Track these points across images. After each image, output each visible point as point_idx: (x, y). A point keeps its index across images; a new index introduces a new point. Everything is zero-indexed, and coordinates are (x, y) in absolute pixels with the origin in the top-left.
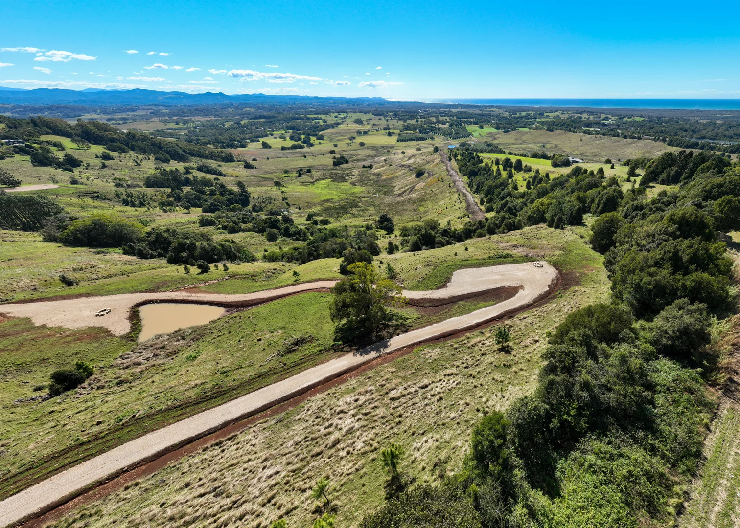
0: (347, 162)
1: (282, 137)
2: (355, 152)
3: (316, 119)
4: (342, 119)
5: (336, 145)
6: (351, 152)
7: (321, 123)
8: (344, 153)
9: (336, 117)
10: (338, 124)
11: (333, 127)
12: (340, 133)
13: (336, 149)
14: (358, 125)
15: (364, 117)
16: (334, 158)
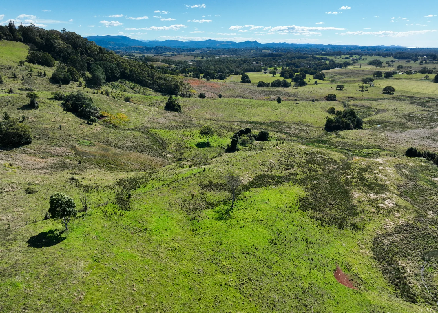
0: (358, 125)
1: (273, 73)
2: (373, 104)
3: (322, 59)
4: (353, 60)
5: (340, 88)
6: (367, 103)
7: (327, 62)
8: (351, 102)
9: (347, 58)
10: (347, 64)
11: (341, 67)
12: (348, 73)
13: (339, 94)
14: (374, 67)
15: (383, 60)
16: (332, 111)
